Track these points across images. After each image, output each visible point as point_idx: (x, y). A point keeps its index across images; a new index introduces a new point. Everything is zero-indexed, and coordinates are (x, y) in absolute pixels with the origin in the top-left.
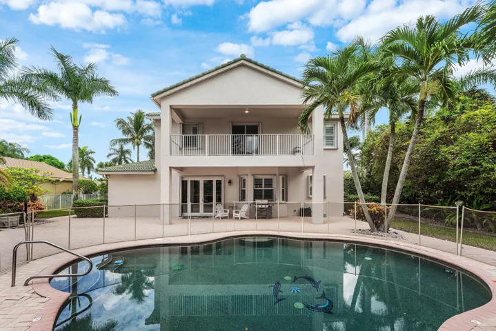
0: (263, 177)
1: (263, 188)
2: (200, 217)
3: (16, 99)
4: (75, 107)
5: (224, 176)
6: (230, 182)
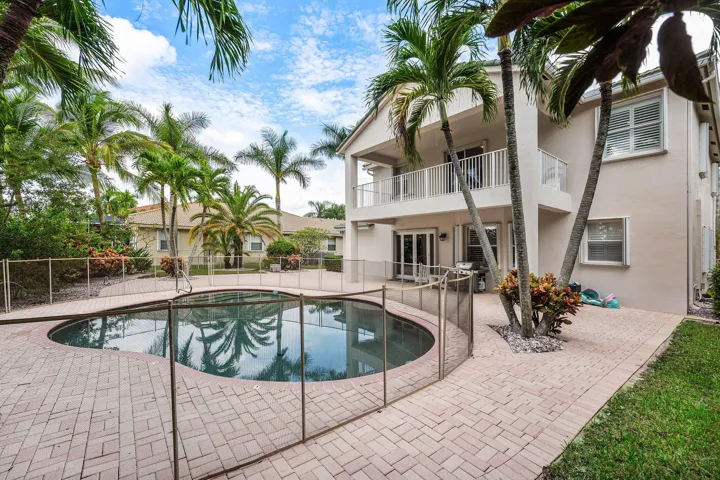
2: (411, 281)
5: (437, 228)
6: (444, 236)
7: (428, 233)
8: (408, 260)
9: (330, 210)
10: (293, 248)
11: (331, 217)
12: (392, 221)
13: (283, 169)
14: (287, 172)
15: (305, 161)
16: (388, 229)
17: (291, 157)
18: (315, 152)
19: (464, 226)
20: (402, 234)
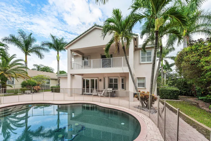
0: (114, 78)
1: (113, 83)
2: (89, 95)
3: (35, 53)
4: (58, 54)
5: (98, 78)
6: (100, 80)
7: (95, 79)
8: (88, 87)
9: (43, 68)
10: (36, 83)
11: (44, 71)
12: (82, 75)
13: (29, 49)
14: (32, 51)
15: (40, 48)
16: (81, 77)
17: (34, 45)
18: (43, 45)
19: (108, 77)
20: (85, 79)
